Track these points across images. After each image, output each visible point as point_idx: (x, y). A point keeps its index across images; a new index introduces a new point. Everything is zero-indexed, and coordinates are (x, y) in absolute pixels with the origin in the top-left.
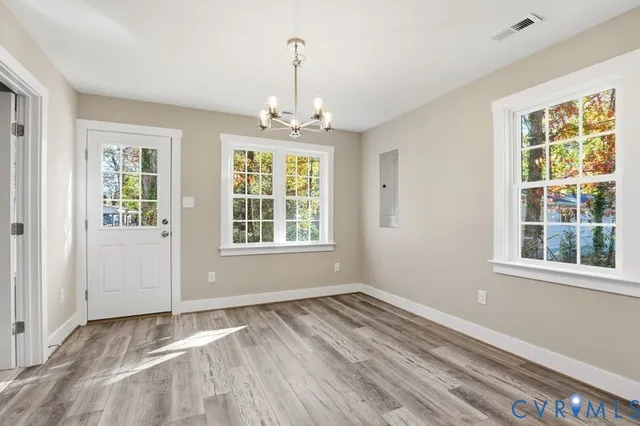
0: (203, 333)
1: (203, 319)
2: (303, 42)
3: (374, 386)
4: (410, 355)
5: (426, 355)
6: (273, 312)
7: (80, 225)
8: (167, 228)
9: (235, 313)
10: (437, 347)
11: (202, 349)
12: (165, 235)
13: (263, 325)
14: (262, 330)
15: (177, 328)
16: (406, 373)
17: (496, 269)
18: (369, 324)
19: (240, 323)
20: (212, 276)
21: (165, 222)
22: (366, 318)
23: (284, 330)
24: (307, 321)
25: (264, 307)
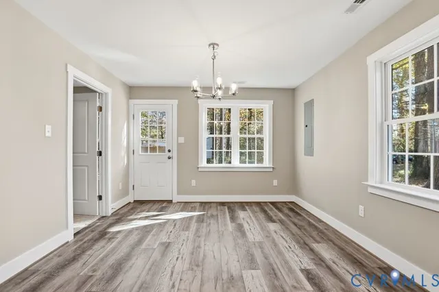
0: (182, 213)
1: (186, 206)
2: (217, 45)
3: (252, 255)
4: (293, 244)
5: (305, 246)
6: (226, 207)
7: (130, 152)
8: (170, 154)
9: (204, 205)
10: (319, 242)
11: (174, 220)
12: (169, 158)
13: (215, 213)
14: (212, 216)
15: (171, 209)
16: (280, 253)
17: (370, 190)
18: (282, 222)
19: (204, 210)
20: (194, 183)
21: (169, 151)
22: (283, 217)
23: (225, 218)
24: (241, 214)
25: (223, 204)
